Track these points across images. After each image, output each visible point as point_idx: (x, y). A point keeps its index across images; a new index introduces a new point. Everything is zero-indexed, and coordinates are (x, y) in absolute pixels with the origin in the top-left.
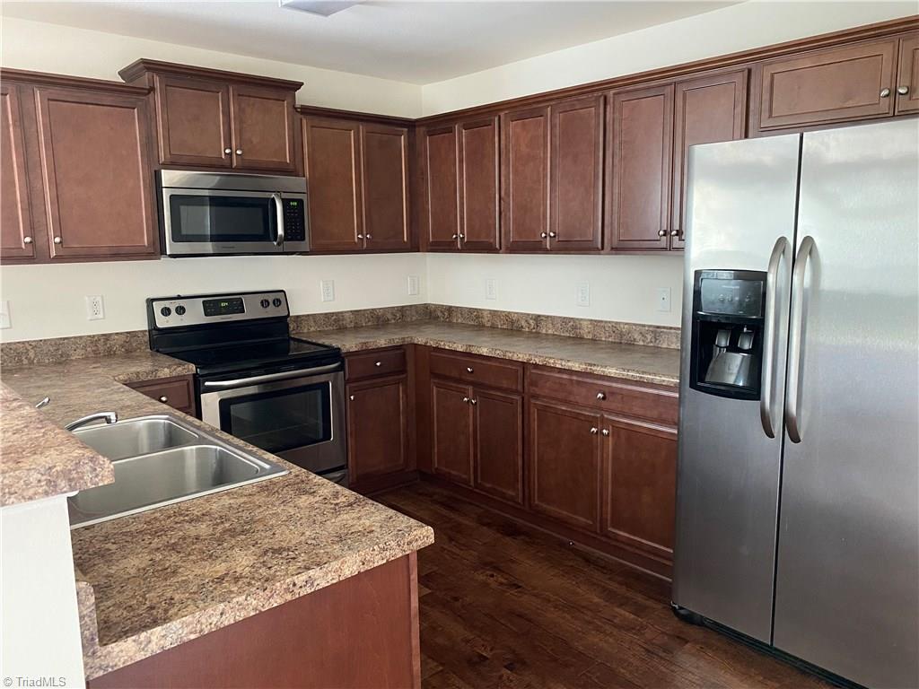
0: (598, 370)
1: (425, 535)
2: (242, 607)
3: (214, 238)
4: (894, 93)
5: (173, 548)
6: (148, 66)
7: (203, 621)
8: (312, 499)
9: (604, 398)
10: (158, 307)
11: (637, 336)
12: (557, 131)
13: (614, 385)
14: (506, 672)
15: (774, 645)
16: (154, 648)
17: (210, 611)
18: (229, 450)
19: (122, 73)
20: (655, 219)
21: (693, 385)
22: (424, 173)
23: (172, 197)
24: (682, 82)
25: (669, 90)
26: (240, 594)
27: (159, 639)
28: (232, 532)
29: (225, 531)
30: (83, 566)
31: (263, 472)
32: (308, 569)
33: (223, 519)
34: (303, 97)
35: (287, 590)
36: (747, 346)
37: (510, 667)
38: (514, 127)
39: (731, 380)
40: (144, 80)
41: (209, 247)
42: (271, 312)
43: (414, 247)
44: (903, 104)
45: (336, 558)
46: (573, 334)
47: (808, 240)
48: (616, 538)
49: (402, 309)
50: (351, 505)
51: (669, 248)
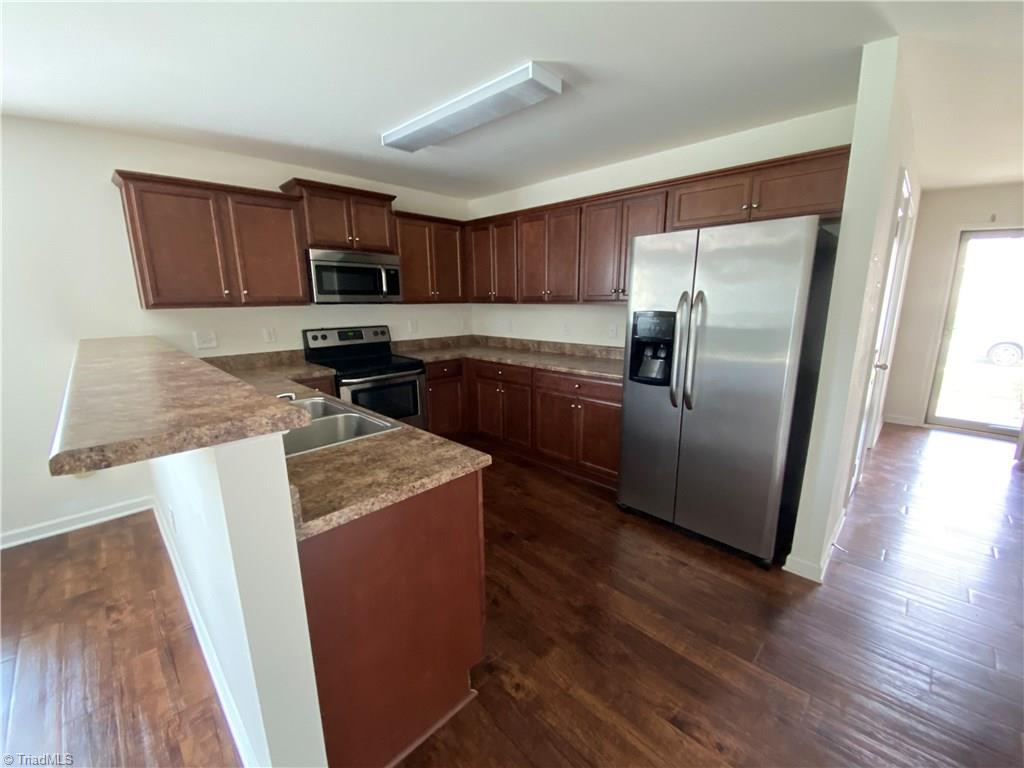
0: (576, 371)
1: (487, 459)
2: (384, 500)
3: (341, 292)
4: (750, 207)
5: (338, 469)
6: (299, 182)
7: (363, 508)
8: (418, 442)
9: (579, 387)
10: (310, 335)
11: (597, 352)
12: (552, 229)
13: (585, 380)
14: (525, 542)
15: (676, 523)
16: (334, 524)
17: (366, 503)
18: (364, 416)
19: (282, 187)
20: (609, 282)
21: (631, 379)
22: (471, 254)
23: (317, 267)
24: (627, 199)
25: (619, 204)
26: (382, 493)
27: (337, 518)
28: (374, 461)
29: (368, 460)
30: (293, 476)
31: (387, 428)
32: (421, 478)
33: (367, 454)
34: (396, 205)
35: (410, 490)
36: (663, 355)
37: (528, 539)
38: (526, 227)
39: (654, 375)
40: (296, 192)
41: (337, 298)
42: (381, 339)
43: (464, 299)
44: (755, 214)
45: (437, 472)
46: (560, 351)
47: (701, 294)
48: (585, 466)
49: (458, 338)
50: (441, 444)
51: (618, 300)
